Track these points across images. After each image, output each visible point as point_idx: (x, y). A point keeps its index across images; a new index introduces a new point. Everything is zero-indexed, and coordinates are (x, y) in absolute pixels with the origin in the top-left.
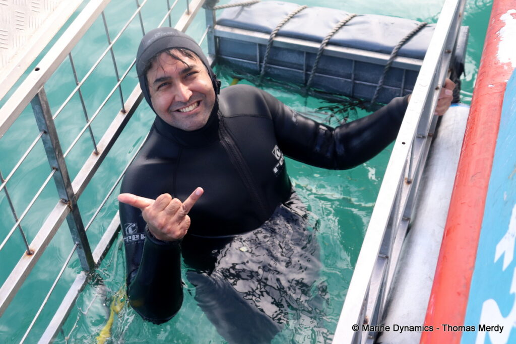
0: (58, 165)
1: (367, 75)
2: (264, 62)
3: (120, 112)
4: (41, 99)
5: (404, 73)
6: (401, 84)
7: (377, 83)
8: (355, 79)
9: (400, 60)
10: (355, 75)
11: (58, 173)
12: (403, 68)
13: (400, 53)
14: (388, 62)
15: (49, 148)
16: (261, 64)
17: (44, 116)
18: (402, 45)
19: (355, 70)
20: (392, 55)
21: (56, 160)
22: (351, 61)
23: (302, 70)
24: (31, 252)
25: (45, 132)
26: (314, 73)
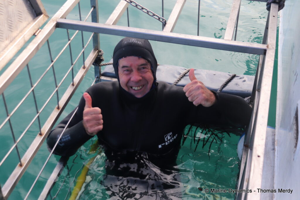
3: (38, 135)
18: (223, 88)
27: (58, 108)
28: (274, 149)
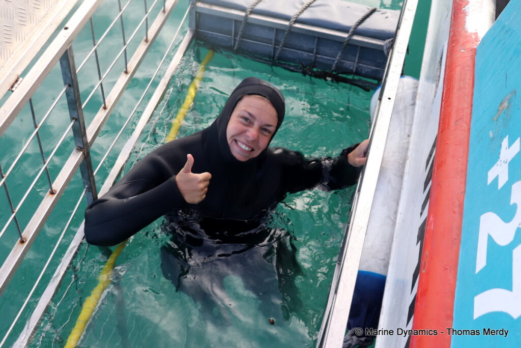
0: (78, 115)
1: (327, 50)
2: (239, 36)
3: (123, 73)
4: (69, 55)
5: (359, 50)
6: (355, 59)
7: (336, 58)
8: (317, 53)
9: (356, 38)
10: (317, 50)
11: (77, 123)
12: (358, 44)
13: (356, 32)
14: (346, 40)
15: (72, 99)
16: (236, 38)
17: (70, 70)
18: (357, 25)
19: (318, 45)
20: (350, 33)
21: (76, 111)
22: (315, 37)
23: (272, 44)
24: (54, 192)
25: (70, 86)
26: (282, 47)
27: (147, 41)
28: (414, 104)
